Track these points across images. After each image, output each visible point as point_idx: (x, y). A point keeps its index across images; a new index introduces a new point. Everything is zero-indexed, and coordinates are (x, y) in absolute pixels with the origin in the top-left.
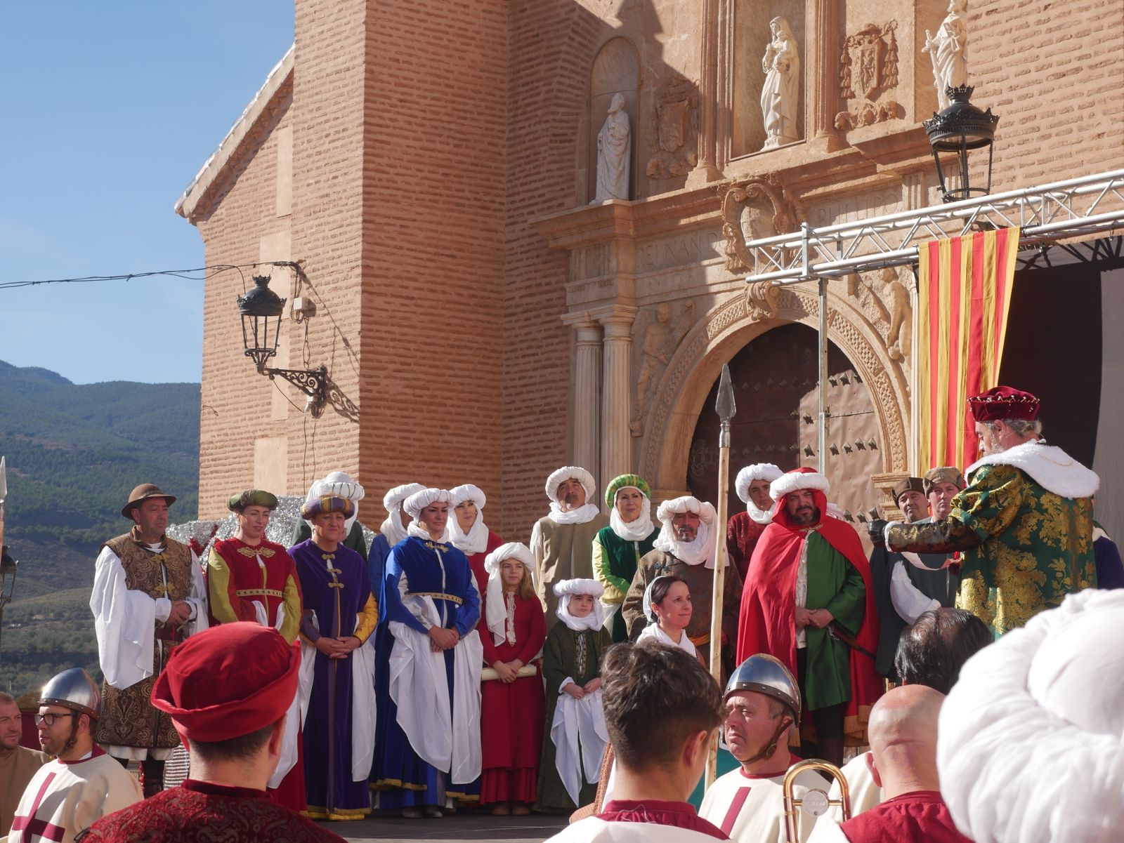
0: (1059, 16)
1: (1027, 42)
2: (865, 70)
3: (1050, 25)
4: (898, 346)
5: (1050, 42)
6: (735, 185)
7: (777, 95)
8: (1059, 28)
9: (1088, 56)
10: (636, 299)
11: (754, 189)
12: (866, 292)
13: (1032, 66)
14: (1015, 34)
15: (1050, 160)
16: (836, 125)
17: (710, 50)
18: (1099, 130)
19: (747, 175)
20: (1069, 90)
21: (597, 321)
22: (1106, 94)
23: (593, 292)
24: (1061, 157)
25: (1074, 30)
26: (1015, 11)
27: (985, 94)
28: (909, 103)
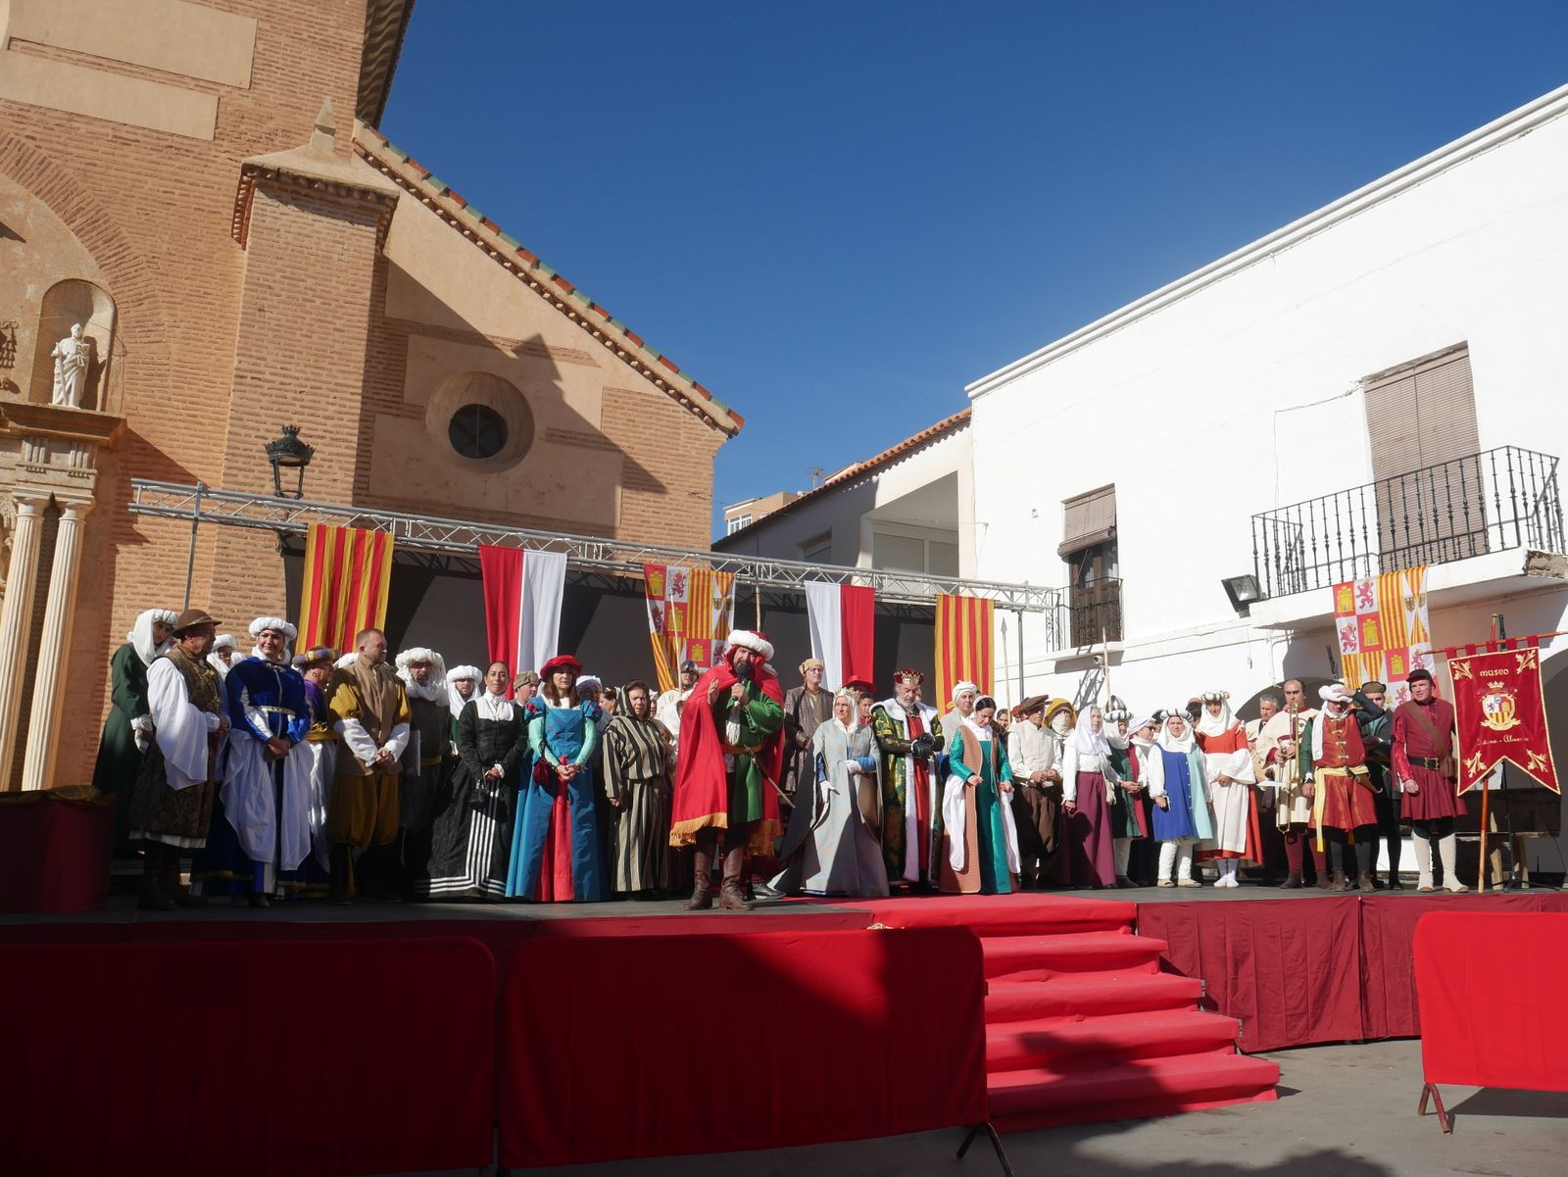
0: (312, 401)
3: (303, 403)
5: (302, 414)
8: (311, 408)
9: (331, 432)
14: (274, 399)
18: (335, 477)
22: (341, 458)
25: (321, 413)
26: (275, 385)
27: (245, 427)
28: (25, 383)
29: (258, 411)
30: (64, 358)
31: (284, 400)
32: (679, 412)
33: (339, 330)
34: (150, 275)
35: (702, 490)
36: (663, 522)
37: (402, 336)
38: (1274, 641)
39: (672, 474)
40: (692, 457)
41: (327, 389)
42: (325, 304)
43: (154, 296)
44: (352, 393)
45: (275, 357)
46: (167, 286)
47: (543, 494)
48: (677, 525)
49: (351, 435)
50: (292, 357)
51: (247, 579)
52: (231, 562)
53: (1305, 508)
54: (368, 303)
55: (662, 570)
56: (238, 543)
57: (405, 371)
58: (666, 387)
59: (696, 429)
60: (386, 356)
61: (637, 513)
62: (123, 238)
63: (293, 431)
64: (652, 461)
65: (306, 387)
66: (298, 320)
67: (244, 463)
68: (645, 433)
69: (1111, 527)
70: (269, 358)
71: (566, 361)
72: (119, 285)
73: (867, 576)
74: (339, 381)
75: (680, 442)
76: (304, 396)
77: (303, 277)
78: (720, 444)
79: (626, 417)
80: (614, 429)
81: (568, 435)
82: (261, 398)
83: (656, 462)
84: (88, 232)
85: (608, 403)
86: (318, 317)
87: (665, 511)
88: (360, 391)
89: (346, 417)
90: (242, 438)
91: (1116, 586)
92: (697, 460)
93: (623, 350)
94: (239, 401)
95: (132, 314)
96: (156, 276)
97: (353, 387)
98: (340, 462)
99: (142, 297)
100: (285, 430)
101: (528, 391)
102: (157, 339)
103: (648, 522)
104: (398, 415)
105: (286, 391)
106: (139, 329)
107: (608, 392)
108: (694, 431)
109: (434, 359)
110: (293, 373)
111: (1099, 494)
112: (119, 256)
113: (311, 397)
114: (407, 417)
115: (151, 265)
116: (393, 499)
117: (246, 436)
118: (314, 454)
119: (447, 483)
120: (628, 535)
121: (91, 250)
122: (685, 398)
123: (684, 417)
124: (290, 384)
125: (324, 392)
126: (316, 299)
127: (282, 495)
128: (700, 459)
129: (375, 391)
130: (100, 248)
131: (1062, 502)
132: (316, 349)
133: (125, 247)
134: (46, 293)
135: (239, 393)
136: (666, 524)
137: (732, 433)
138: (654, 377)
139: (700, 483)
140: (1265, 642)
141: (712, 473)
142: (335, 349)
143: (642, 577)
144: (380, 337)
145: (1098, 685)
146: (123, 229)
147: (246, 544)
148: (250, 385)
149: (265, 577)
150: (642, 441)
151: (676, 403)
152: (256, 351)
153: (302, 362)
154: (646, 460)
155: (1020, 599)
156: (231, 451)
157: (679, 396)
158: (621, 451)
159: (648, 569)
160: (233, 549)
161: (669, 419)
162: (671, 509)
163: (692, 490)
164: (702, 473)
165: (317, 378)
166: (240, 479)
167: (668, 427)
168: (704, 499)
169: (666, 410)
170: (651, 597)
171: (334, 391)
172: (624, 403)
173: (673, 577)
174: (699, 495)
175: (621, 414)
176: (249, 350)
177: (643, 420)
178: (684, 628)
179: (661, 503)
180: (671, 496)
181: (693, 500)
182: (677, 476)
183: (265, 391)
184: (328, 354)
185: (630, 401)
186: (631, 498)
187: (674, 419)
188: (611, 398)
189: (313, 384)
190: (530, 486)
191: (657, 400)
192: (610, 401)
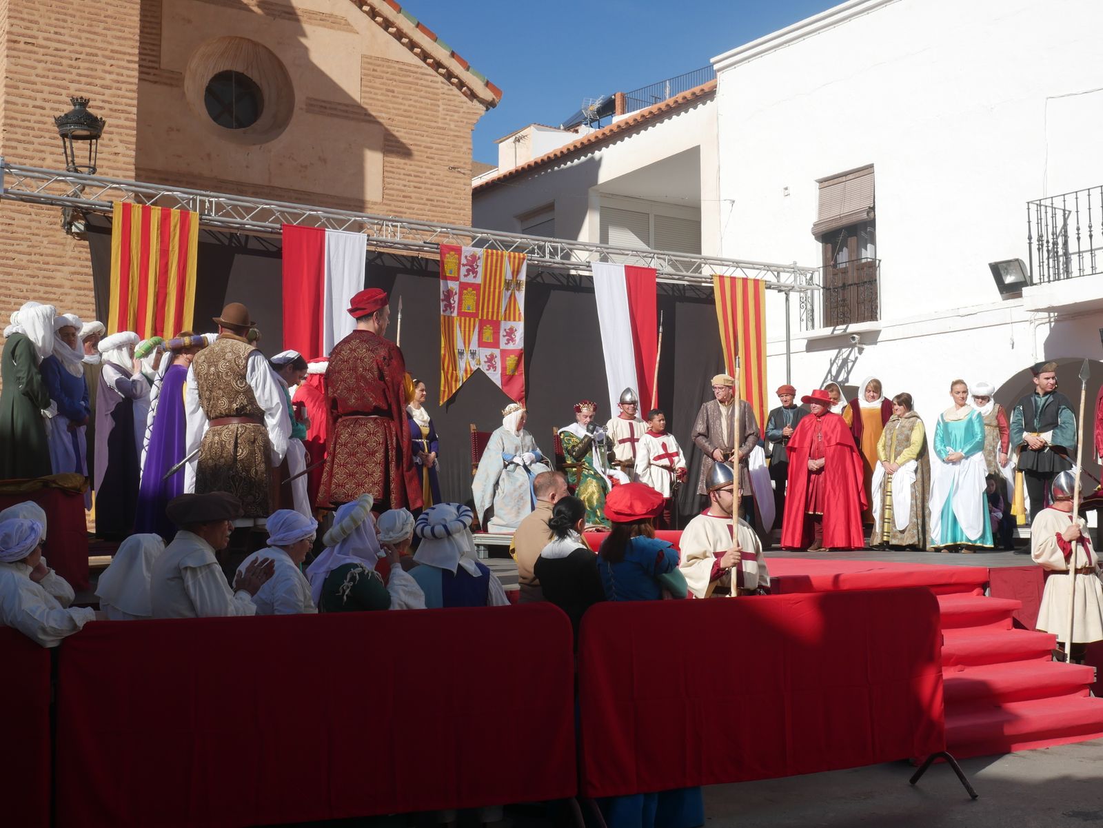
0: (88, 69)
3: (79, 71)
5: (79, 82)
8: (87, 76)
14: (50, 66)
22: (127, 131)
25: (98, 82)
26: (50, 51)
27: (21, 96)
29: (33, 78)
31: (60, 68)
32: (437, 82)
35: (460, 165)
36: (425, 197)
38: (1037, 323)
39: (431, 148)
40: (451, 130)
41: (104, 56)
44: (129, 61)
45: (48, 21)
47: (306, 167)
48: (437, 201)
49: (130, 105)
50: (65, 21)
51: (33, 258)
52: (16, 239)
53: (1083, 196)
55: (458, 250)
56: (23, 219)
57: (160, 35)
58: (425, 56)
59: (454, 100)
61: (399, 187)
63: (83, 103)
64: (412, 134)
65: (81, 53)
67: (23, 135)
68: (405, 105)
69: (870, 208)
70: (42, 21)
71: (324, 26)
73: (645, 257)
74: (116, 48)
75: (439, 114)
76: (79, 63)
78: (478, 117)
79: (385, 87)
80: (373, 99)
81: (328, 106)
82: (36, 64)
83: (416, 135)
85: (367, 72)
88: (137, 59)
89: (124, 86)
90: (20, 108)
91: (873, 266)
92: (456, 134)
93: (380, 16)
94: (14, 68)
97: (130, 54)
98: (120, 134)
100: (75, 101)
101: (286, 58)
103: (410, 197)
104: (156, 82)
105: (61, 57)
108: (452, 103)
109: (189, 21)
110: (66, 38)
111: (857, 174)
114: (166, 84)
116: (155, 171)
117: (23, 105)
118: (106, 128)
119: (209, 155)
120: (391, 211)
122: (443, 67)
123: (443, 88)
124: (65, 50)
125: (100, 59)
127: (76, 171)
128: (459, 131)
131: (816, 181)
132: (89, 13)
135: (13, 60)
136: (428, 200)
137: (490, 105)
138: (412, 45)
140: (1028, 323)
141: (471, 147)
142: (109, 13)
143: (437, 257)
145: (850, 364)
147: (31, 221)
148: (24, 51)
149: (52, 255)
150: (401, 112)
151: (433, 72)
152: (28, 13)
153: (75, 27)
154: (406, 133)
155: (786, 279)
156: (9, 121)
157: (437, 65)
158: (380, 124)
159: (444, 249)
160: (18, 226)
161: (428, 89)
162: (432, 184)
163: (452, 165)
164: (461, 147)
165: (93, 44)
166: (20, 151)
167: (427, 98)
168: (464, 174)
169: (425, 80)
170: (446, 278)
171: (110, 58)
172: (383, 72)
173: (468, 258)
174: (459, 170)
175: (380, 84)
176: (21, 12)
177: (402, 90)
178: (477, 309)
179: (422, 177)
180: (431, 171)
181: (453, 174)
182: (437, 149)
183: (40, 57)
184: (102, 18)
185: (389, 70)
186: (393, 172)
187: (432, 90)
188: (370, 66)
189: (88, 50)
190: (293, 159)
191: (416, 69)
192: (369, 69)
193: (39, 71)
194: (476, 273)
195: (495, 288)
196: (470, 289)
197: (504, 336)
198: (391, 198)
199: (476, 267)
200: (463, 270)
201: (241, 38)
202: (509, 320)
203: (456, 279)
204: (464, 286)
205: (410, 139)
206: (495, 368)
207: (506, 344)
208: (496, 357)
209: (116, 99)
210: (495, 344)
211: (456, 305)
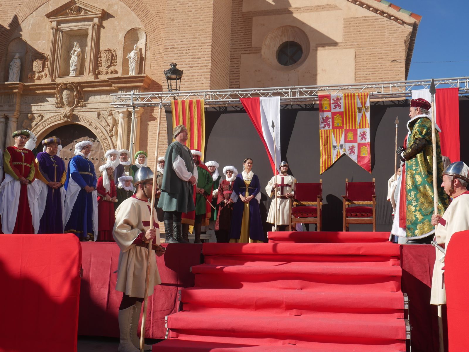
0: (192, 52)
1: (183, 57)
2: (107, 60)
3: (189, 54)
4: (112, 133)
5: (189, 58)
6: (63, 84)
7: (76, 62)
8: (192, 55)
9: (200, 64)
10: (20, 112)
11: (69, 85)
12: (102, 118)
13: (184, 63)
14: (179, 55)
15: (188, 87)
16: (96, 73)
17: (54, 46)
18: (203, 82)
19: (67, 82)
20: (194, 71)
21: (6, 116)
22: (205, 74)
23: (6, 108)
24: (191, 87)
25: (196, 56)
26: (179, 49)
28: (120, 71)
30: (130, 58)
31: (183, 54)
32: (384, 21)
33: (202, 20)
34: (158, 20)
35: (398, 58)
36: (378, 78)
37: (250, 18)
39: (382, 53)
40: (392, 42)
42: (196, 11)
43: (159, 27)
44: (208, 46)
45: (178, 38)
46: (163, 22)
47: (316, 75)
48: (385, 78)
50: (184, 36)
54: (212, 6)
55: (328, 97)
57: (252, 33)
58: (376, 10)
59: (394, 28)
60: (244, 29)
61: (363, 76)
62: (147, 8)
64: (370, 49)
65: (190, 47)
66: (186, 20)
68: (366, 36)
70: (176, 39)
71: (324, 11)
72: (147, 26)
74: (203, 42)
75: (386, 36)
76: (190, 51)
77: (187, 3)
79: (355, 30)
80: (349, 37)
81: (326, 45)
82: (174, 55)
83: (373, 49)
84: (137, 9)
85: (346, 26)
86: (194, 17)
87: (379, 72)
88: (211, 44)
89: (206, 56)
92: (395, 44)
94: (166, 59)
95: (152, 36)
96: (159, 19)
97: (208, 43)
99: (155, 29)
100: (172, 65)
102: (160, 44)
103: (369, 79)
104: (250, 53)
105: (183, 50)
106: (154, 41)
107: (345, 20)
108: (393, 29)
110: (185, 43)
112: (147, 15)
113: (192, 51)
115: (157, 16)
119: (272, 78)
121: (138, 16)
122: (386, 13)
123: (387, 23)
124: (184, 47)
125: (197, 47)
126: (192, 10)
128: (397, 42)
129: (240, 45)
130: (141, 14)
132: (193, 31)
133: (148, 11)
134: (125, 36)
137: (415, 25)
138: (368, 7)
139: (397, 55)
141: (404, 48)
142: (200, 29)
144: (241, 21)
146: (147, 4)
148: (170, 51)
150: (365, 40)
151: (382, 17)
153: (188, 37)
154: (367, 49)
157: (382, 13)
161: (379, 26)
162: (382, 71)
163: (393, 59)
164: (399, 49)
165: (194, 42)
167: (378, 30)
168: (400, 62)
169: (377, 22)
170: (323, 111)
171: (200, 46)
172: (354, 24)
173: (334, 99)
174: (397, 61)
175: (353, 29)
176: (169, 37)
177: (365, 29)
178: (343, 124)
179: (376, 68)
180: (381, 64)
181: (394, 64)
182: (385, 53)
183: (175, 52)
184: (198, 31)
185: (357, 22)
186: (360, 69)
187: (381, 26)
188: (347, 23)
189: (193, 45)
190: (309, 73)
191: (372, 18)
192: (347, 24)
193: (175, 58)
194: (340, 106)
195: (352, 113)
196: (338, 115)
197: (360, 136)
198: (360, 81)
199: (339, 103)
200: (333, 106)
201: (286, 26)
202: (363, 128)
203: (330, 111)
204: (334, 114)
205: (369, 51)
206: (354, 152)
207: (361, 140)
208: (355, 147)
209: (203, 62)
210: (355, 141)
211: (331, 124)
